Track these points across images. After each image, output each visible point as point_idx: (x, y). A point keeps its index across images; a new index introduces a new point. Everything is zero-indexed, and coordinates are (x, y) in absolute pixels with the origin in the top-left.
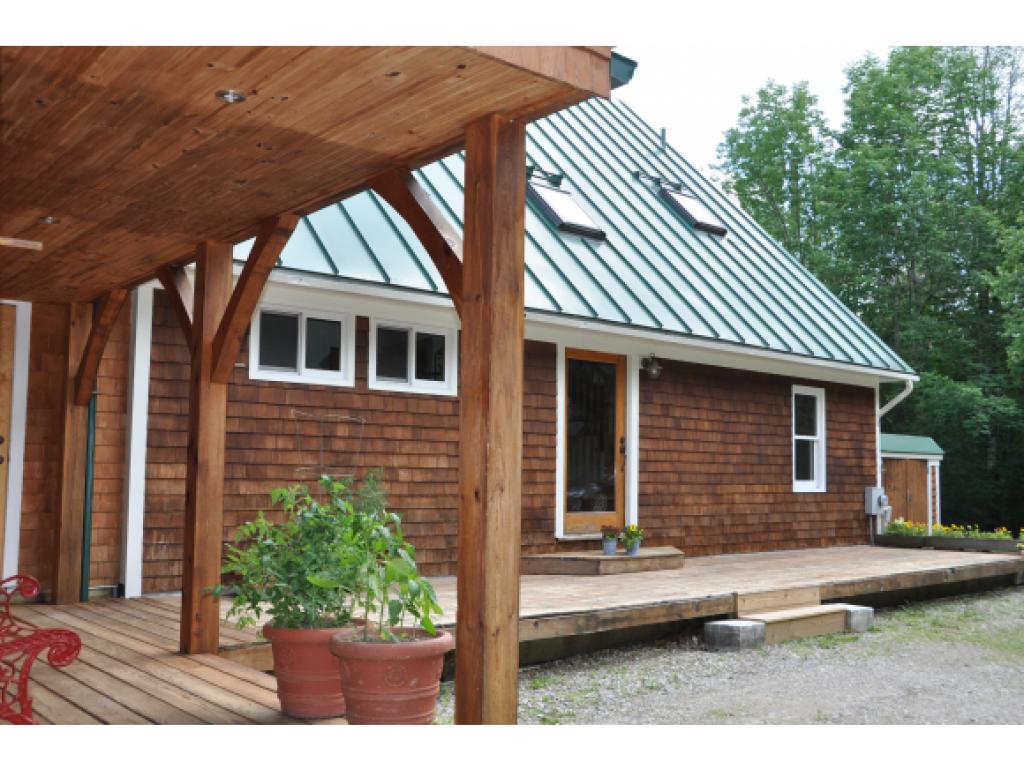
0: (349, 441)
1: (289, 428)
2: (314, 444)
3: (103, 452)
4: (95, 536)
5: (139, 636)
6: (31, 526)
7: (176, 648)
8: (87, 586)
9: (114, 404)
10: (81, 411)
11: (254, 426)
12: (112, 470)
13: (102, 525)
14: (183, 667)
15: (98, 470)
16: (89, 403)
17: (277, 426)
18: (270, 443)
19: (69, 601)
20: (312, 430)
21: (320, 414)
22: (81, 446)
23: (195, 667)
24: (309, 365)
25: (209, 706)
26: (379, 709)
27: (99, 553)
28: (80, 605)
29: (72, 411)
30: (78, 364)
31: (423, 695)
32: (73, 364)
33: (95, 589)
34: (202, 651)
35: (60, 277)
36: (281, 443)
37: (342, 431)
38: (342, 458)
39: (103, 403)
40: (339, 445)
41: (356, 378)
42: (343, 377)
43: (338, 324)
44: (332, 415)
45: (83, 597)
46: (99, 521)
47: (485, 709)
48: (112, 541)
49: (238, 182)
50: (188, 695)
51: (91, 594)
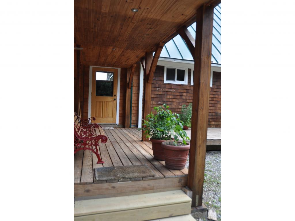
0: (186, 97)
1: (173, 94)
2: (178, 97)
3: (134, 98)
4: (132, 115)
5: (136, 136)
6: (121, 112)
7: (141, 140)
8: (131, 125)
9: (137, 88)
10: (130, 90)
11: (165, 93)
12: (136, 102)
13: (134, 113)
14: (140, 144)
15: (133, 102)
16: (131, 88)
17: (170, 93)
18: (168, 97)
19: (128, 127)
20: (178, 94)
21: (180, 91)
22: (130, 97)
23: (143, 144)
24: (177, 80)
25: (140, 154)
26: (171, 161)
27: (133, 119)
28: (129, 128)
29: (128, 90)
30: (129, 80)
31: (182, 159)
32: (128, 80)
33: (132, 125)
34: (145, 141)
35: (123, 62)
36: (171, 97)
37: (184, 94)
38: (184, 100)
39: (134, 88)
40: (184, 98)
41: (188, 83)
42: (185, 82)
43: (184, 70)
44: (182, 91)
45: (130, 127)
46: (133, 112)
47: (195, 165)
48: (136, 116)
49: (147, 35)
50: (137, 151)
51: (132, 126)
